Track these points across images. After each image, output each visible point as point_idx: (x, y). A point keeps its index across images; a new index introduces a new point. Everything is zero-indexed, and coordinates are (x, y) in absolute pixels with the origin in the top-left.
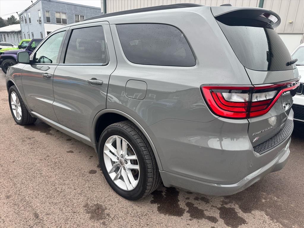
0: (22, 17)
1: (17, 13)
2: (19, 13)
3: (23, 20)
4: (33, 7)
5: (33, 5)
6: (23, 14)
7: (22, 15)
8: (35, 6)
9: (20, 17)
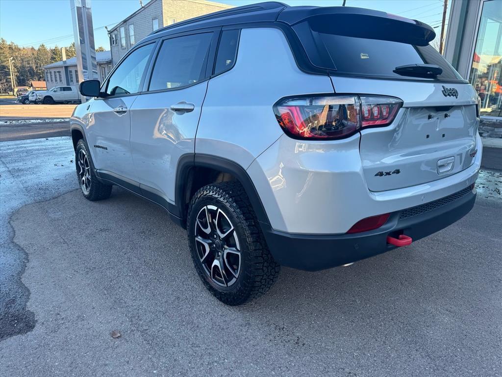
0: (116, 35)
1: (106, 27)
2: (109, 29)
3: (116, 41)
4: (142, 13)
5: (143, 9)
6: (118, 29)
7: (116, 32)
8: (146, 10)
9: (111, 35)
